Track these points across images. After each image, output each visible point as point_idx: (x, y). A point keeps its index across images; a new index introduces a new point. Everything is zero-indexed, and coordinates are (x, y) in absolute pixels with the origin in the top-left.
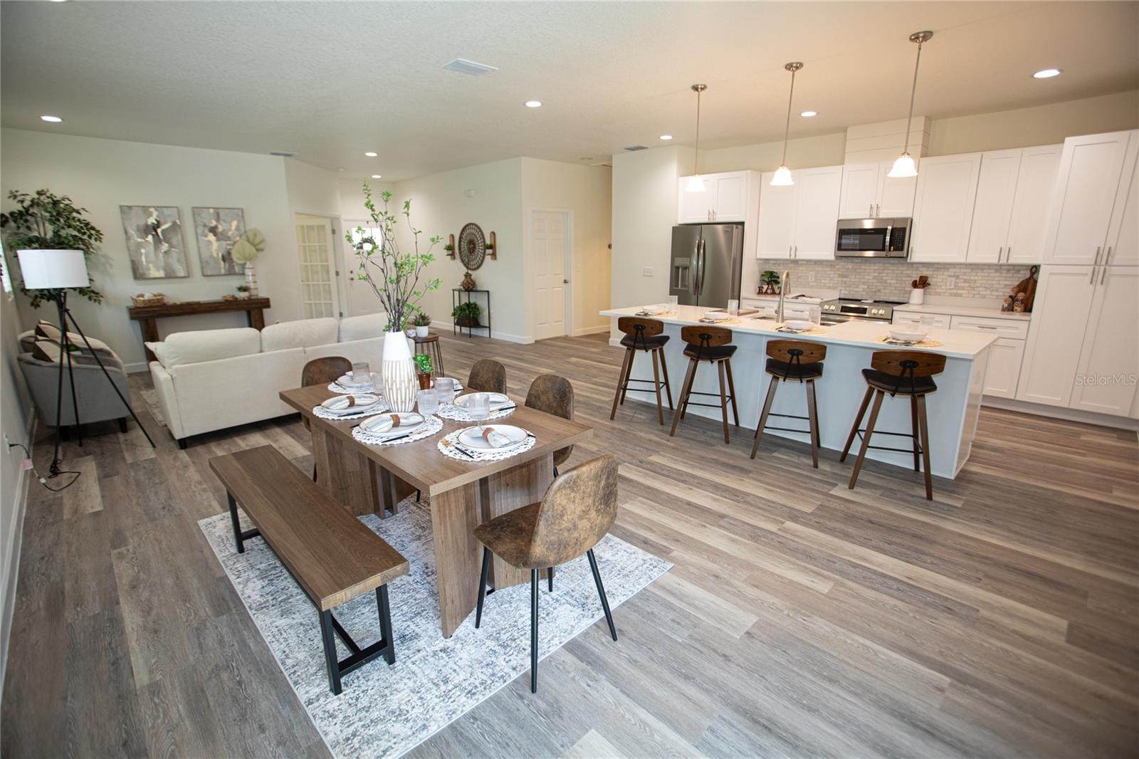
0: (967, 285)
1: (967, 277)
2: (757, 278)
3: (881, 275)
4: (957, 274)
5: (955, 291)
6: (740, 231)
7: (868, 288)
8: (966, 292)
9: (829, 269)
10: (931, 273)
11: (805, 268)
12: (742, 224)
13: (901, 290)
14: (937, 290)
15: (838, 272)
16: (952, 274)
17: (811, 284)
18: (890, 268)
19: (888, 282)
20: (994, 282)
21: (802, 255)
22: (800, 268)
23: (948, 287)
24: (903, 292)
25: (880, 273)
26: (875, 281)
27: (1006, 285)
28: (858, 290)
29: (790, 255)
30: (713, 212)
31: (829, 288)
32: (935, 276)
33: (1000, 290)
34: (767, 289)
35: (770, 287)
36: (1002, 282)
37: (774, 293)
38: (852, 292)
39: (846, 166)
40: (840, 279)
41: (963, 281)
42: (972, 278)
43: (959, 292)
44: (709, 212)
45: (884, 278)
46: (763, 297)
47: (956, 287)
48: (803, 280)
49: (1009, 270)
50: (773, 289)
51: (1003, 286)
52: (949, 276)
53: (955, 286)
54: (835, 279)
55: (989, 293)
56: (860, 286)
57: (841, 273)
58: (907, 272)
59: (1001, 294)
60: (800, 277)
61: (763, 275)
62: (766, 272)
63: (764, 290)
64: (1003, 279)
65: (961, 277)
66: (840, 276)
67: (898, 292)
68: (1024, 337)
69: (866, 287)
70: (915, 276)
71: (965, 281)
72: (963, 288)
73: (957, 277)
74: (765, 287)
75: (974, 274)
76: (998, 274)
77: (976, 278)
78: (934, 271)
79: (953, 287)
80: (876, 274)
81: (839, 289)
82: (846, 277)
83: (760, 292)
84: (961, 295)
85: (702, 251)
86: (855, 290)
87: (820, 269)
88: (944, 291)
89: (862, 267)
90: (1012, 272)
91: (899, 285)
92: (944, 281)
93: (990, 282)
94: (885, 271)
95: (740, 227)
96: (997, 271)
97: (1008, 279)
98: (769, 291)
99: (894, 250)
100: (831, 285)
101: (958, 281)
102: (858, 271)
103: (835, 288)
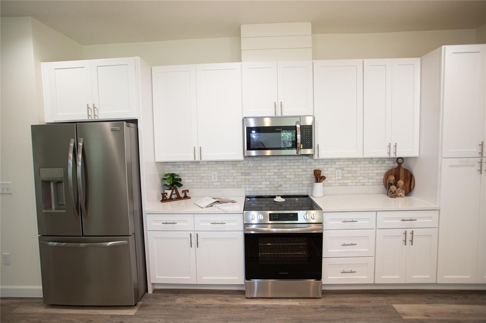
0: (350, 175)
1: (350, 169)
2: (158, 182)
3: (280, 171)
4: (342, 166)
5: (342, 181)
6: (133, 130)
7: (270, 184)
8: (351, 181)
9: (231, 168)
10: (322, 166)
11: (207, 169)
12: (135, 121)
13: (299, 184)
14: (329, 182)
15: (241, 171)
16: (338, 167)
17: (214, 184)
18: (287, 164)
19: (287, 177)
20: (369, 172)
21: (207, 156)
22: (202, 169)
23: (337, 178)
24: (301, 185)
25: (280, 170)
26: (276, 177)
27: (377, 173)
28: (262, 186)
29: (195, 157)
30: (94, 108)
31: (233, 186)
32: (326, 169)
33: (374, 178)
34: (172, 194)
35: (174, 192)
36: (375, 171)
37: (179, 198)
38: (256, 189)
39: (242, 63)
40: (243, 177)
41: (347, 172)
42: (354, 169)
43: (346, 181)
44: (88, 108)
45: (284, 174)
46: (168, 204)
47: (344, 178)
48: (207, 181)
49: (378, 161)
50: (177, 193)
51: (376, 175)
52: (337, 169)
53: (342, 177)
54: (238, 177)
55: (367, 181)
56: (263, 183)
57: (244, 171)
58: (303, 167)
59: (375, 181)
60: (202, 178)
61: (165, 179)
62: (166, 175)
63: (168, 197)
64: (375, 168)
65: (345, 169)
66: (243, 174)
67: (297, 185)
68: (437, 226)
69: (268, 183)
70: (310, 170)
71: (349, 172)
72: (348, 178)
73: (342, 169)
74: (169, 192)
75: (355, 166)
76: (371, 165)
77: (356, 169)
78: (324, 165)
79: (340, 178)
80: (276, 171)
81: (243, 186)
82: (248, 174)
83: (164, 199)
84: (346, 185)
85: (80, 156)
86: (259, 186)
87: (223, 168)
88: (334, 182)
89: (263, 165)
90: (379, 162)
91: (297, 179)
92: (334, 173)
93: (366, 172)
94: (284, 167)
95: (132, 125)
96: (370, 162)
97: (378, 168)
98: (173, 197)
99: (303, 148)
100: (235, 183)
101: (343, 172)
102: (259, 168)
103: (239, 186)
